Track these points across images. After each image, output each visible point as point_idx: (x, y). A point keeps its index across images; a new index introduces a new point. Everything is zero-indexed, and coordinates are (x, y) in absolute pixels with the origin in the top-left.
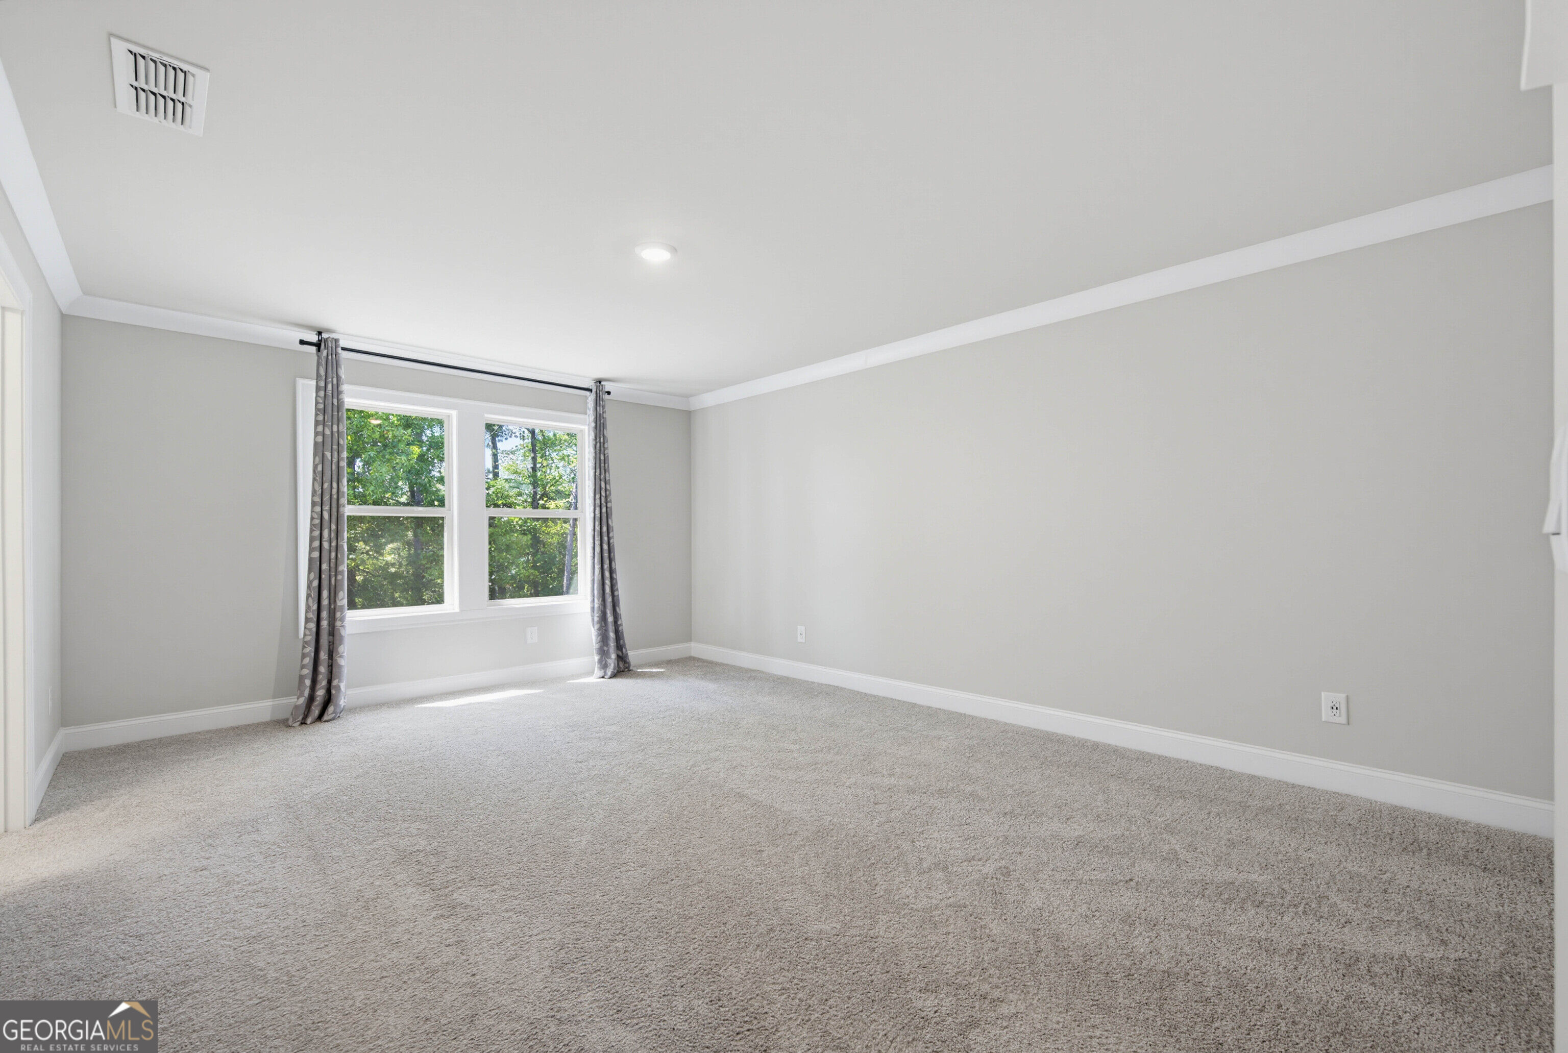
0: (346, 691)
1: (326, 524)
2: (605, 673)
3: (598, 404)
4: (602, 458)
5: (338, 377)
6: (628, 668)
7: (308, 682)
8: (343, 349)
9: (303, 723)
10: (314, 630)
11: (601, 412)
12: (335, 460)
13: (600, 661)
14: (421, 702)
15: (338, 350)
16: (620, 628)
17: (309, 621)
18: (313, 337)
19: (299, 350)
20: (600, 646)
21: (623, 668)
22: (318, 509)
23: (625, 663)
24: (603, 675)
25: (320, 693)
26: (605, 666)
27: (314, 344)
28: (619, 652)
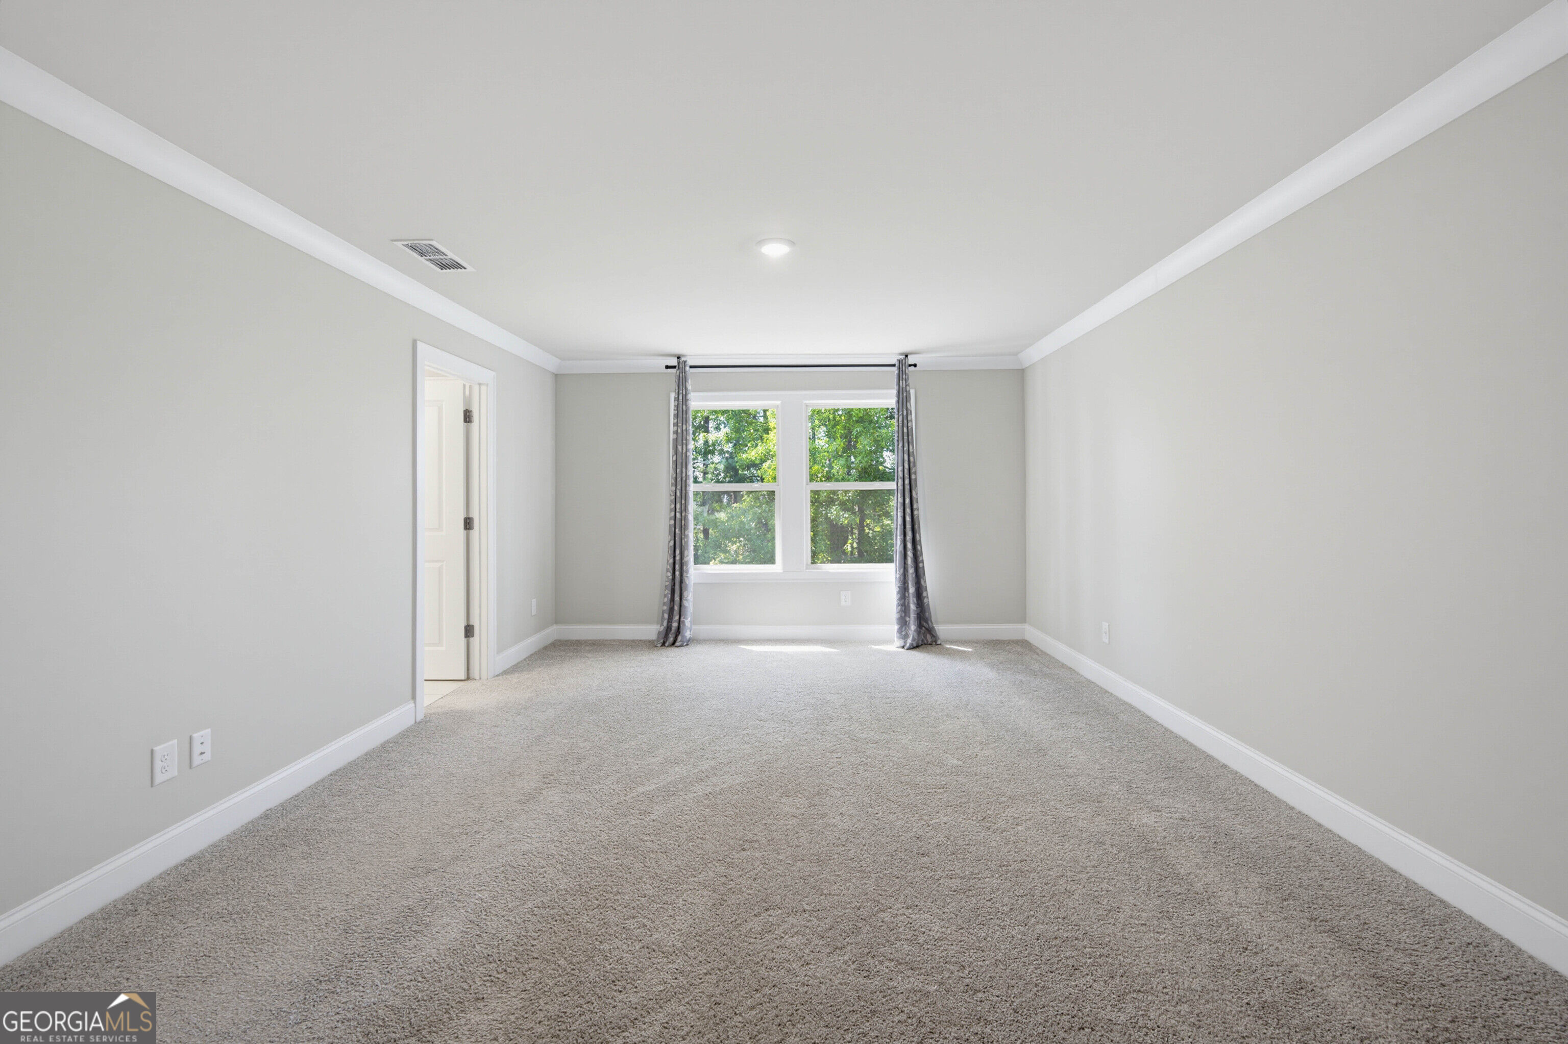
0: (691, 625)
1: (678, 500)
2: (905, 643)
3: (901, 378)
4: (905, 430)
5: (686, 389)
6: (936, 641)
7: (666, 616)
8: (691, 367)
9: (663, 644)
10: (671, 577)
11: (904, 386)
12: (684, 451)
13: (900, 631)
14: (744, 644)
15: (687, 368)
16: (925, 601)
17: (668, 571)
18: (674, 362)
19: (665, 373)
20: (901, 616)
21: (927, 641)
22: (674, 488)
23: (929, 637)
24: (902, 645)
25: (675, 625)
26: (905, 637)
27: (674, 367)
28: (925, 624)
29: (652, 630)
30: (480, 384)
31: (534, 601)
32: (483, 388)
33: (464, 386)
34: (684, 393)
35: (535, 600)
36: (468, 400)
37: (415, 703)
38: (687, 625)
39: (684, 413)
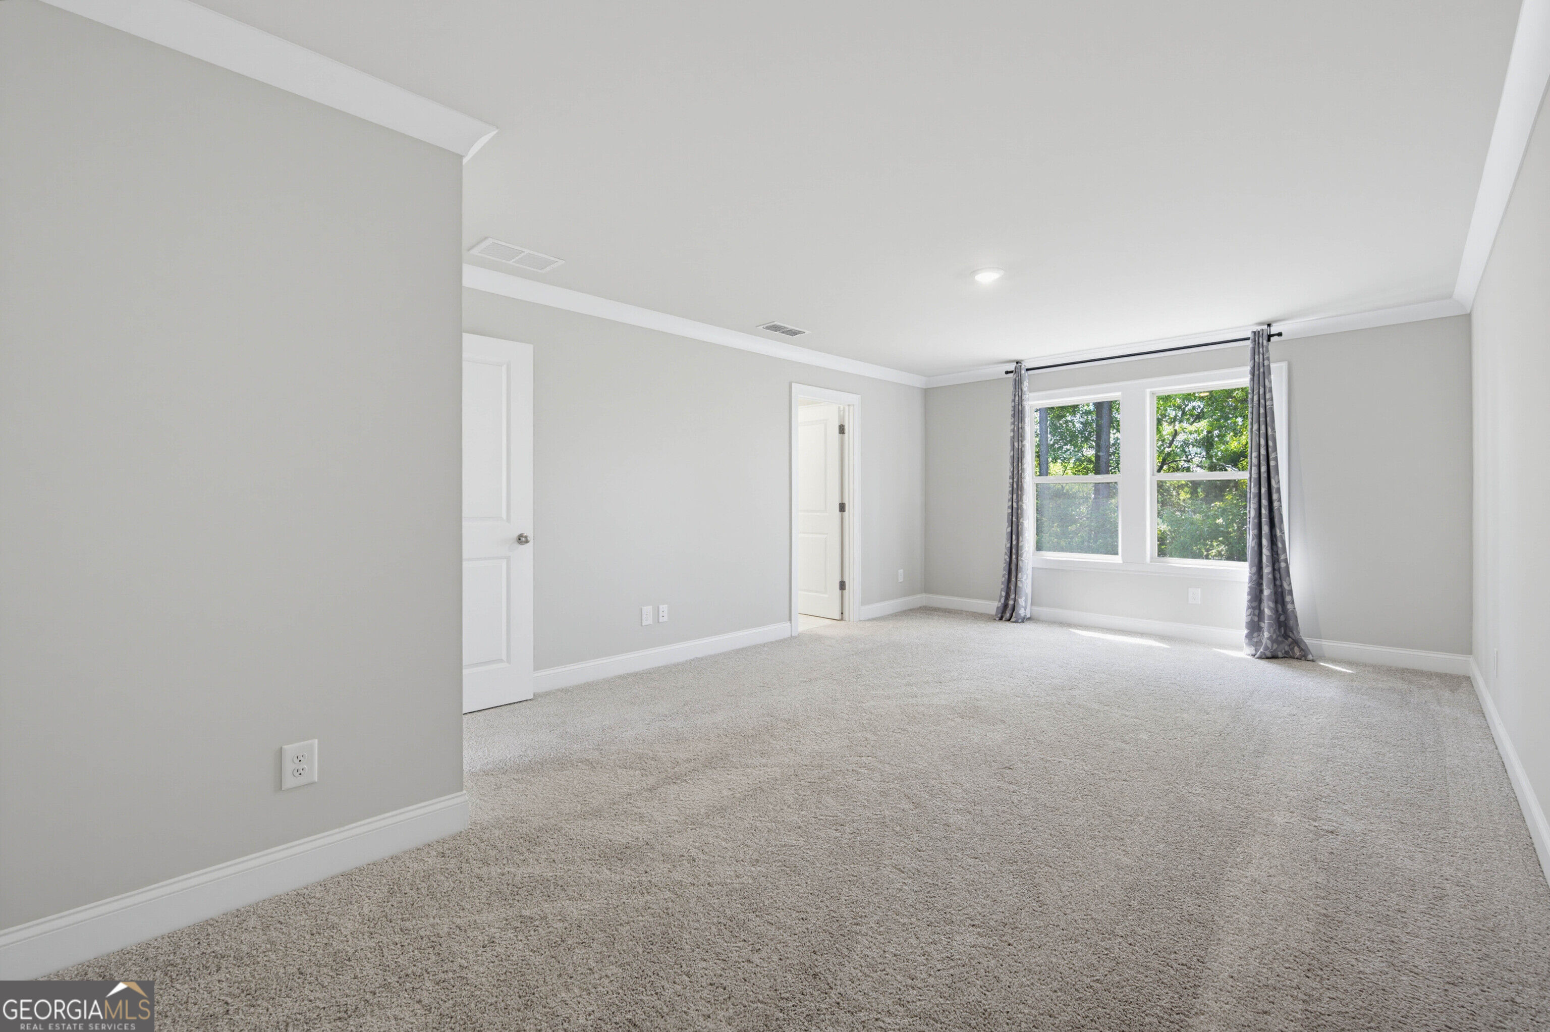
2: (1257, 651)
3: (1257, 352)
4: (1262, 411)
5: (1022, 391)
6: (1304, 656)
7: (1004, 594)
8: (1027, 370)
9: (1001, 619)
10: (1008, 560)
12: (1020, 447)
13: (1249, 636)
14: (1072, 628)
15: (1023, 372)
16: (1289, 606)
17: (1006, 554)
18: (1011, 367)
19: (1006, 378)
20: (1252, 619)
21: (1294, 652)
22: (1011, 481)
23: (1296, 649)
24: (1254, 652)
25: (1011, 602)
26: (1257, 645)
27: (1012, 372)
28: (1291, 634)
29: (993, 606)
30: (849, 405)
31: (901, 572)
32: (851, 408)
33: (839, 408)
34: (1020, 395)
35: (902, 570)
36: (842, 418)
37: (791, 623)
38: (1020, 603)
39: (1020, 413)
